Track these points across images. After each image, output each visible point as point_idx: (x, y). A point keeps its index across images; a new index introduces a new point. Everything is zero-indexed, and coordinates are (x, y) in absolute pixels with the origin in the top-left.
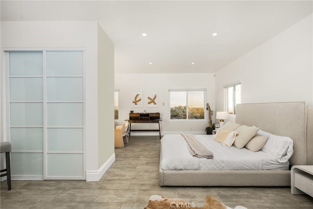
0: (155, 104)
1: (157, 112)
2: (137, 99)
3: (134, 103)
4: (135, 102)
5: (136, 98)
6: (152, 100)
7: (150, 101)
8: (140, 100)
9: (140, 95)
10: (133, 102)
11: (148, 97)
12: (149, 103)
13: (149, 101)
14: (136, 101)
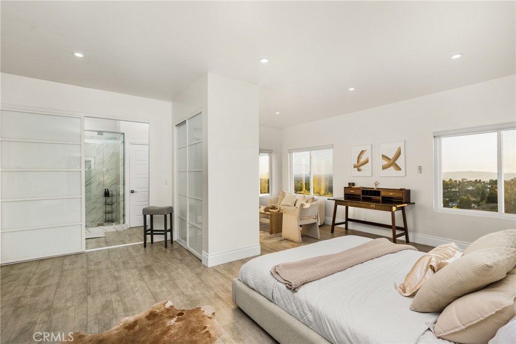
0: (399, 169)
1: (402, 188)
2: (362, 160)
3: (356, 169)
4: (358, 167)
5: (359, 158)
6: (392, 161)
7: (387, 163)
8: (367, 162)
9: (366, 152)
10: (355, 167)
11: (383, 156)
12: (384, 168)
13: (385, 162)
14: (359, 164)
